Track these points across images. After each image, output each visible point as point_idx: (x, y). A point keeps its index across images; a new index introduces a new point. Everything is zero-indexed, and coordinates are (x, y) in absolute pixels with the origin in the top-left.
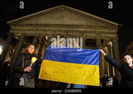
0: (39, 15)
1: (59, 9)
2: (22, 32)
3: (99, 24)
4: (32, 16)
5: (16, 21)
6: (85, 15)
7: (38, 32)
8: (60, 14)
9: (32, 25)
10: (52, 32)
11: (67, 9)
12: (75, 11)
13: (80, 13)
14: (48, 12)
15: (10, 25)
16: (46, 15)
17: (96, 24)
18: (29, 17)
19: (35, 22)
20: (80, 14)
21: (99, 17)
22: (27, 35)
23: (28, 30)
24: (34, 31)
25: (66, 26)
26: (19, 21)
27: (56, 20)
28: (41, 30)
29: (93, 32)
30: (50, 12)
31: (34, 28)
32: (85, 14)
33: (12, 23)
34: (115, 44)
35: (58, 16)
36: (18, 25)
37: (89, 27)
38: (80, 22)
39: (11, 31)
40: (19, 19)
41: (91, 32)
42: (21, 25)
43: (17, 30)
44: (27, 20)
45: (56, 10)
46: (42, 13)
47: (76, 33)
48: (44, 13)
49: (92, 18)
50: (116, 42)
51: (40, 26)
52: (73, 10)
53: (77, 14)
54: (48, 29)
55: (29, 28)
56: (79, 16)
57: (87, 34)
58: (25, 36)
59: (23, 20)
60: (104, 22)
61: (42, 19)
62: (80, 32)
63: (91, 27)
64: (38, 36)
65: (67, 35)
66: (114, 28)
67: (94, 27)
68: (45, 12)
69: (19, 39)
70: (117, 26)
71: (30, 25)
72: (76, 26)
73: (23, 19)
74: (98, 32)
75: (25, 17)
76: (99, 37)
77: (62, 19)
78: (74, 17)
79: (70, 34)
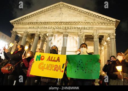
0: (39, 13)
1: (58, 6)
2: (24, 30)
3: (97, 21)
4: (32, 14)
5: (18, 20)
6: (83, 12)
7: (39, 30)
8: (59, 12)
9: (33, 24)
10: (51, 30)
11: (66, 6)
12: (74, 8)
13: (79, 9)
14: (48, 10)
15: (13, 23)
16: (45, 13)
17: (94, 20)
18: (30, 15)
19: (36, 20)
22: (28, 33)
24: (35, 29)
25: (65, 23)
26: (21, 20)
27: (55, 18)
28: (41, 28)
29: (91, 28)
30: (49, 9)
31: (35, 26)
33: (14, 21)
34: (112, 40)
35: (57, 13)
36: (20, 23)
37: (87, 24)
38: (78, 18)
39: (14, 30)
40: (21, 18)
41: (89, 29)
42: (23, 24)
43: (20, 28)
45: (55, 7)
46: (42, 11)
47: (74, 30)
48: (44, 11)
49: (90, 14)
50: (113, 38)
51: (41, 24)
52: (72, 7)
53: (76, 10)
54: (47, 26)
55: (30, 26)
56: (77, 12)
57: (85, 31)
58: (27, 34)
60: (102, 18)
61: (42, 17)
62: (78, 28)
63: (89, 24)
64: (39, 33)
65: (65, 32)
66: (112, 24)
67: (92, 24)
68: (45, 10)
69: (22, 36)
70: (114, 21)
71: (31, 24)
72: (74, 22)
73: (24, 17)
74: (96, 28)
75: (26, 15)
76: (96, 33)
77: (61, 16)
78: (72, 13)
79: (68, 31)
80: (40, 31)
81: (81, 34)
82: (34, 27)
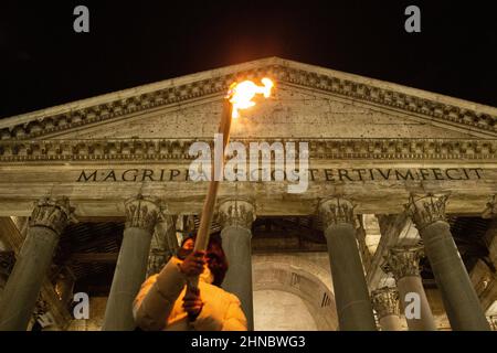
0: (146, 102)
4: (104, 107)
5: (4, 130)
6: (400, 102)
7: (154, 189)
9: (113, 152)
12: (347, 83)
13: (376, 89)
14: (201, 89)
18: (90, 110)
20: (373, 95)
21: (479, 105)
22: (72, 211)
23: (83, 177)
24: (123, 184)
26: (20, 133)
29: (472, 175)
30: (207, 87)
31: (119, 169)
32: (402, 96)
37: (444, 151)
40: (26, 118)
41: (464, 176)
42: (38, 154)
44: (77, 125)
46: (165, 94)
47: (385, 183)
48: (178, 95)
49: (438, 111)
51: (164, 151)
52: (337, 80)
53: (360, 97)
55: (89, 169)
56: (369, 105)
57: (446, 185)
58: (63, 214)
59: (50, 126)
62: (405, 176)
63: (457, 151)
64: (152, 207)
67: (470, 152)
68: (183, 87)
73: (49, 120)
75: (66, 109)
77: (284, 120)
78: (344, 111)
79: (349, 188)
80: (159, 194)
81: (435, 200)
82: (112, 175)
